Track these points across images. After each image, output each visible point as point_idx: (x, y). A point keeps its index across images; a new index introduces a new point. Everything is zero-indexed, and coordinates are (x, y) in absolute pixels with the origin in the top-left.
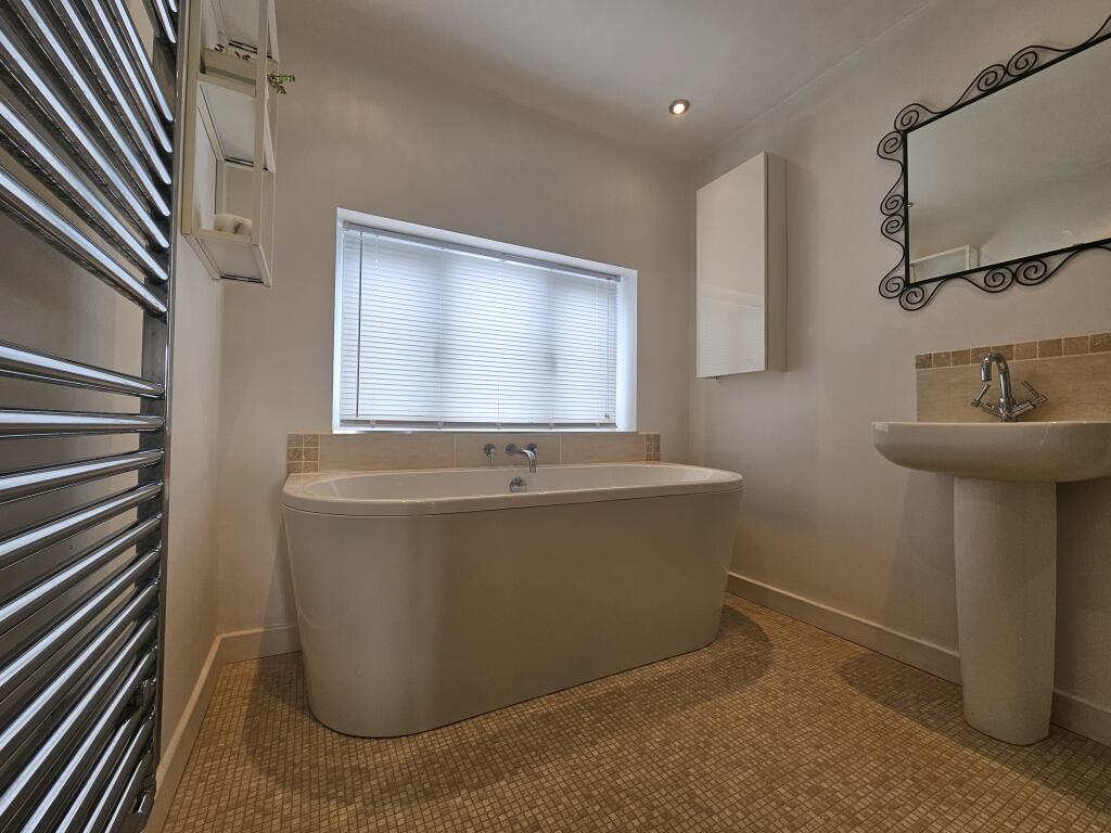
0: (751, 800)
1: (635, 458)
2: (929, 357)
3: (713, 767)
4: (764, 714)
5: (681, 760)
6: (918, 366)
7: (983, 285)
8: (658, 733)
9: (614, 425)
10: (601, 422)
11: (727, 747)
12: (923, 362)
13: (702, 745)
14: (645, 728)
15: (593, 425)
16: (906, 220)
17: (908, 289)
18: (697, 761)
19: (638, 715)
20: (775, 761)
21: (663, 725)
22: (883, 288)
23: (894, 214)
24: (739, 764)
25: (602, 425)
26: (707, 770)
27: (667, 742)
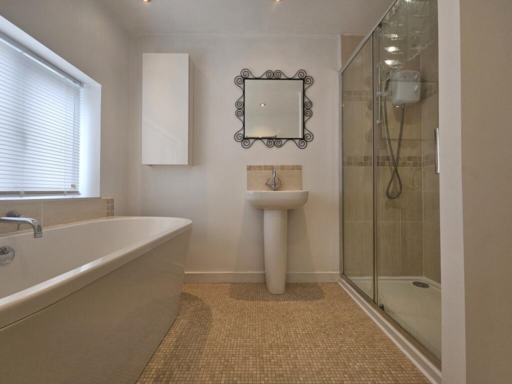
0: (262, 369)
1: (99, 215)
2: (251, 166)
3: (240, 369)
4: (229, 330)
5: (227, 379)
6: (248, 169)
7: (266, 144)
8: (204, 376)
9: (77, 193)
10: (68, 190)
11: (235, 356)
12: (249, 168)
13: (226, 364)
14: (196, 379)
15: (62, 193)
16: (244, 113)
17: (245, 140)
18: (232, 372)
19: (185, 376)
20: (252, 346)
21: (202, 369)
22: (236, 137)
23: (240, 109)
24: (245, 359)
25: (69, 193)
26: (239, 372)
27: (213, 376)
